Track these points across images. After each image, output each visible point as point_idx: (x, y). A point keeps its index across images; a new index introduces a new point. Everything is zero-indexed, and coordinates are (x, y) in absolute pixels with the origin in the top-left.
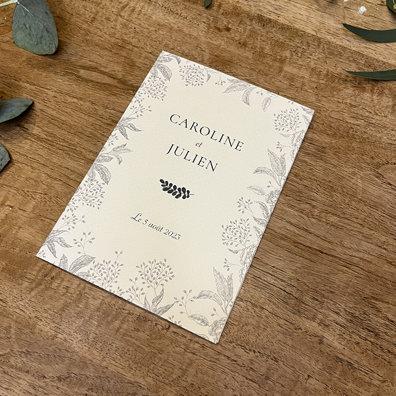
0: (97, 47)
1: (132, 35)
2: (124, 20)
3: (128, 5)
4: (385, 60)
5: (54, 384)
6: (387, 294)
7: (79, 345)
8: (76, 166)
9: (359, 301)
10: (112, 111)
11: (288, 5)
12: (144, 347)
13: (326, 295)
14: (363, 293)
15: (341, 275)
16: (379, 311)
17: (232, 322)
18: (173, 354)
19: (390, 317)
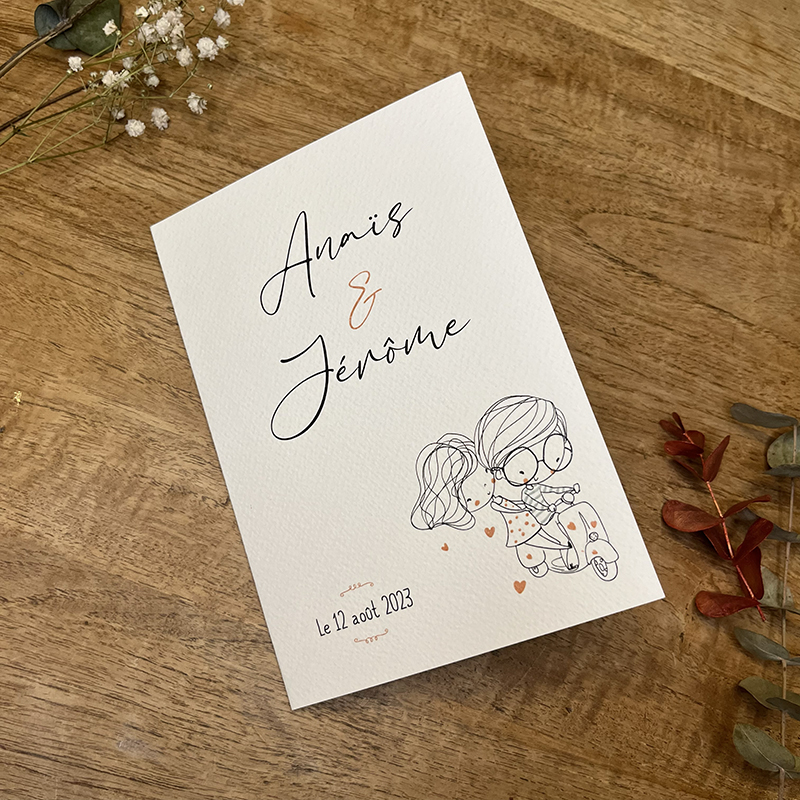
5: (24, 611)
7: (65, 542)
12: (184, 538)
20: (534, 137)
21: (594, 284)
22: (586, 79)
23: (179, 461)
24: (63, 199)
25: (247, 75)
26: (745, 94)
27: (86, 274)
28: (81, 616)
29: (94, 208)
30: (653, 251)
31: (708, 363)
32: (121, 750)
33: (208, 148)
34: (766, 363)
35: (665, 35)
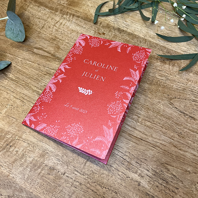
0: (43, 39)
1: (60, 35)
2: (57, 28)
3: (59, 21)
4: (176, 50)
6: (173, 162)
8: (28, 93)
9: (159, 165)
10: (47, 69)
11: (132, 24)
13: (143, 161)
14: (161, 161)
15: (151, 151)
16: (169, 170)
17: (96, 172)
18: (66, 187)
19: (174, 174)
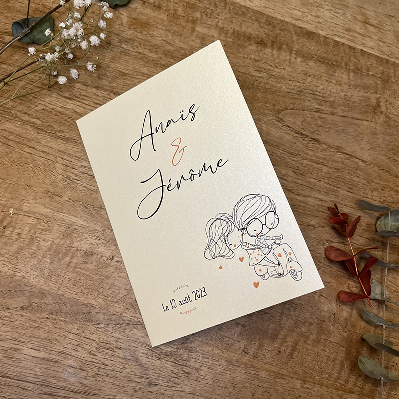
5: (18, 313)
7: (37, 280)
12: (93, 276)
20: (257, 74)
21: (288, 145)
22: (282, 44)
23: (89, 239)
24: (29, 115)
25: (116, 51)
26: (360, 47)
27: (42, 151)
28: (45, 315)
29: (44, 119)
30: (316, 128)
31: (345, 181)
32: (66, 378)
33: (98, 87)
34: (374, 180)
35: (320, 20)
